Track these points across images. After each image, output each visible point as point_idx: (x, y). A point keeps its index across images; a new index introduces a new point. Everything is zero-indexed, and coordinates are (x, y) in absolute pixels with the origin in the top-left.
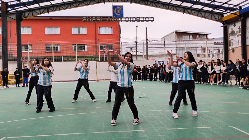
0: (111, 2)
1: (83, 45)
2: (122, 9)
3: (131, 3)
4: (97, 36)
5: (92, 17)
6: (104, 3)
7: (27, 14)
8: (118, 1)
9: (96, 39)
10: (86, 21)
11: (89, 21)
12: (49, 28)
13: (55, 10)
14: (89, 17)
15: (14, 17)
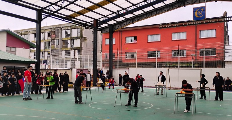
0: (192, 4)
1: (182, 50)
2: (205, 10)
3: (216, 2)
4: (198, 40)
5: (168, 24)
6: (185, 6)
7: (117, 26)
8: (200, 2)
9: (196, 44)
10: (162, 27)
11: (165, 27)
12: (151, 36)
13: (138, 21)
14: (165, 24)
15: (108, 30)
